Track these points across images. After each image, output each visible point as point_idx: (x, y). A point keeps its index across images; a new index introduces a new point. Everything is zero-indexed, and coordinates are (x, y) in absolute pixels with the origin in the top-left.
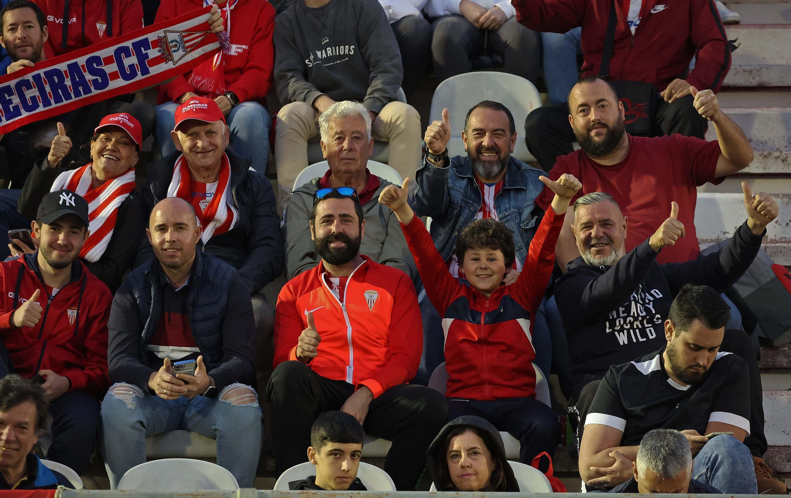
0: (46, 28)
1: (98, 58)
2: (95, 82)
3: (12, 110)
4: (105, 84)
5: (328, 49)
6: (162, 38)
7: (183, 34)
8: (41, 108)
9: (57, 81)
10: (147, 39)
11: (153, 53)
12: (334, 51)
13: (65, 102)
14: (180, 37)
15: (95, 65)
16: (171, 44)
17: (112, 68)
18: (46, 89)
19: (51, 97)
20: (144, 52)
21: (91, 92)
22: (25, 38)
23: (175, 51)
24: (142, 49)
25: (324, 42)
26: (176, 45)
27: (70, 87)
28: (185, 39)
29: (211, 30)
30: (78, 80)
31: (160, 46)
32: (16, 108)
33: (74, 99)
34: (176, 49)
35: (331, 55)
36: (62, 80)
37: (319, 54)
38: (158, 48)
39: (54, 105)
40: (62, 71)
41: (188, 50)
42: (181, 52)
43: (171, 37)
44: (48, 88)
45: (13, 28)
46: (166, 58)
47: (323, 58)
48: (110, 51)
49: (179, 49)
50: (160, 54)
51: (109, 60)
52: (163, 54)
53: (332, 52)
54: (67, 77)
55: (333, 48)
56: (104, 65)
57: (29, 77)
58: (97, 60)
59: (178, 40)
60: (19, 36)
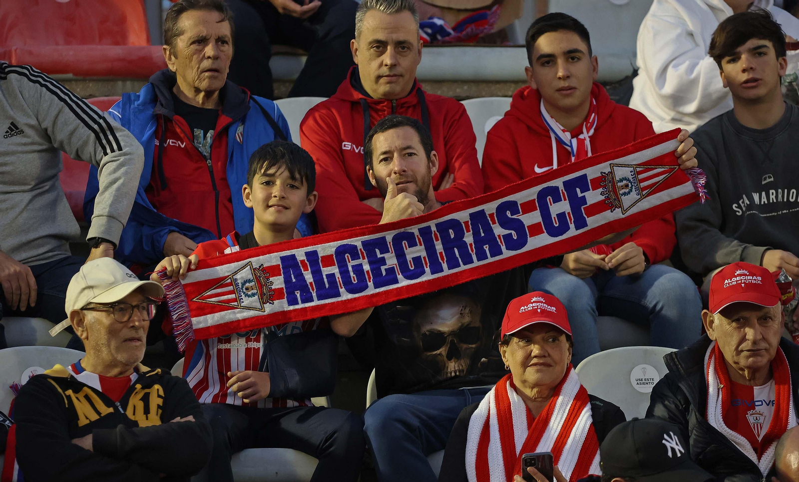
0: (434, 155)
1: (514, 203)
2: (507, 238)
3: (384, 273)
4: (522, 242)
5: (771, 191)
6: (607, 174)
7: (638, 169)
8: (428, 276)
9: (452, 236)
10: (585, 176)
11: (593, 197)
12: (780, 196)
13: (463, 267)
14: (632, 173)
15: (508, 214)
16: (620, 184)
17: (532, 218)
18: (436, 247)
19: (443, 259)
20: (580, 195)
21: (501, 253)
22: (404, 171)
23: (625, 194)
24: (578, 190)
25: (765, 182)
26: (627, 186)
27: (471, 245)
28: (641, 176)
29: (679, 165)
30: (483, 235)
31: (604, 187)
32: (391, 271)
33: (476, 263)
34: (627, 190)
35: (775, 201)
36: (460, 234)
37: (756, 197)
38: (601, 190)
39: (446, 272)
40: (462, 221)
41: (644, 193)
42: (634, 196)
43: (620, 173)
44: (439, 247)
45: (387, 158)
46: (612, 204)
47: (762, 203)
48: (531, 194)
49: (631, 190)
50: (603, 198)
51: (528, 207)
52: (608, 198)
53: (777, 197)
54: (468, 231)
55: (780, 191)
56: (521, 213)
57: (415, 230)
58: (512, 206)
59: (631, 178)
60: (396, 169)
